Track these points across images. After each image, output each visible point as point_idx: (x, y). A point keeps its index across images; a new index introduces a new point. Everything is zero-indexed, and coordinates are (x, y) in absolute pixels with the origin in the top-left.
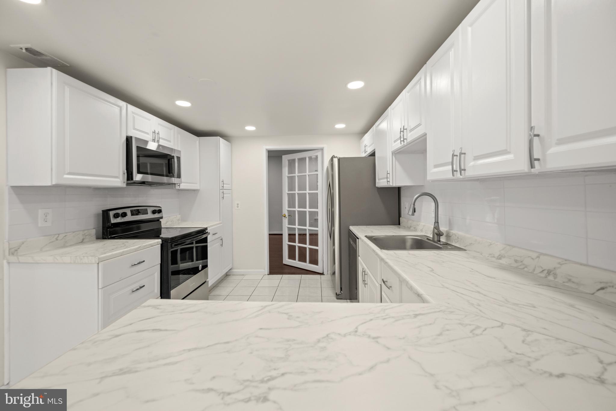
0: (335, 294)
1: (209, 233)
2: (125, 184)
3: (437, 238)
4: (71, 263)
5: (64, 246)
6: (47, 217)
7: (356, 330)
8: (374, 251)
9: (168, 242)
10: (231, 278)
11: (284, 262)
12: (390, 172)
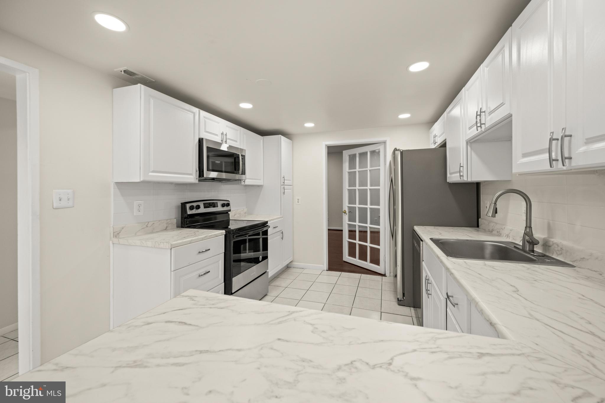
0: (397, 300)
1: (270, 226)
2: (197, 180)
3: (529, 246)
4: (152, 247)
5: (152, 232)
6: (140, 208)
7: (391, 361)
8: (438, 258)
9: (230, 233)
10: (292, 270)
11: (344, 259)
12: (463, 164)
